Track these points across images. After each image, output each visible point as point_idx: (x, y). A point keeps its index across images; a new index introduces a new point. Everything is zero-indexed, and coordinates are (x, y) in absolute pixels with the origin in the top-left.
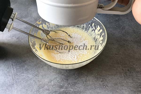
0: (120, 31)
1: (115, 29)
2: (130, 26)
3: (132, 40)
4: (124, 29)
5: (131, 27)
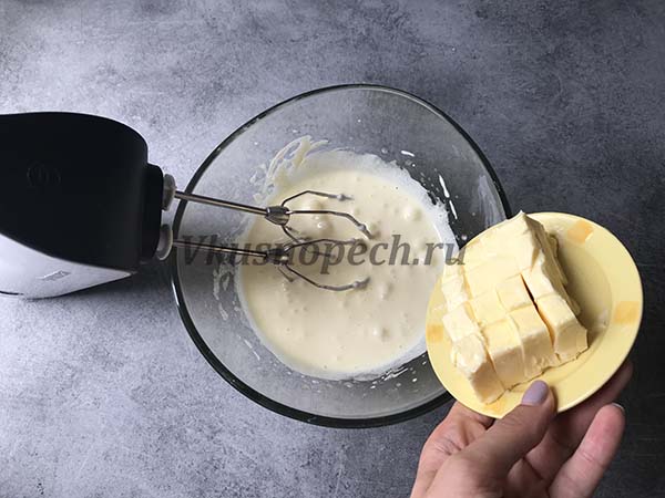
0: (543, 117)
1: (527, 104)
2: (594, 92)
3: (575, 163)
4: (567, 104)
5: (594, 99)
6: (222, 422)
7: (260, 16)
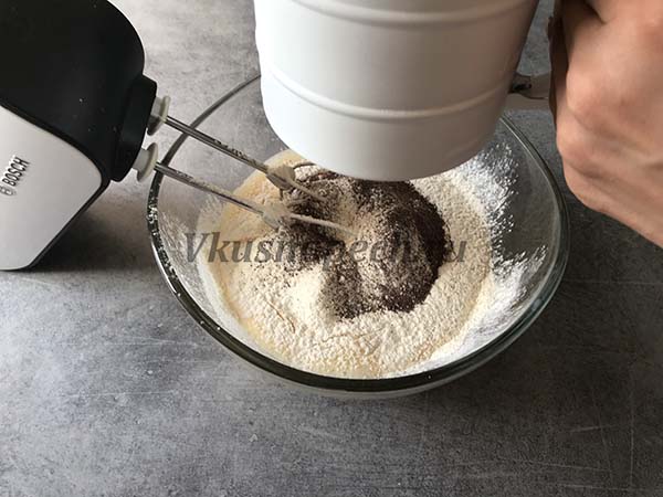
6: (14, 457)
7: (155, 54)
